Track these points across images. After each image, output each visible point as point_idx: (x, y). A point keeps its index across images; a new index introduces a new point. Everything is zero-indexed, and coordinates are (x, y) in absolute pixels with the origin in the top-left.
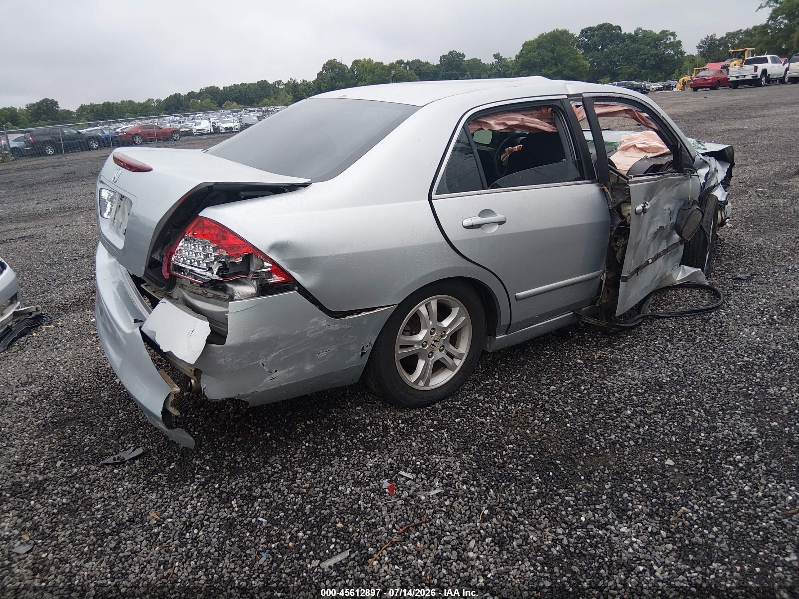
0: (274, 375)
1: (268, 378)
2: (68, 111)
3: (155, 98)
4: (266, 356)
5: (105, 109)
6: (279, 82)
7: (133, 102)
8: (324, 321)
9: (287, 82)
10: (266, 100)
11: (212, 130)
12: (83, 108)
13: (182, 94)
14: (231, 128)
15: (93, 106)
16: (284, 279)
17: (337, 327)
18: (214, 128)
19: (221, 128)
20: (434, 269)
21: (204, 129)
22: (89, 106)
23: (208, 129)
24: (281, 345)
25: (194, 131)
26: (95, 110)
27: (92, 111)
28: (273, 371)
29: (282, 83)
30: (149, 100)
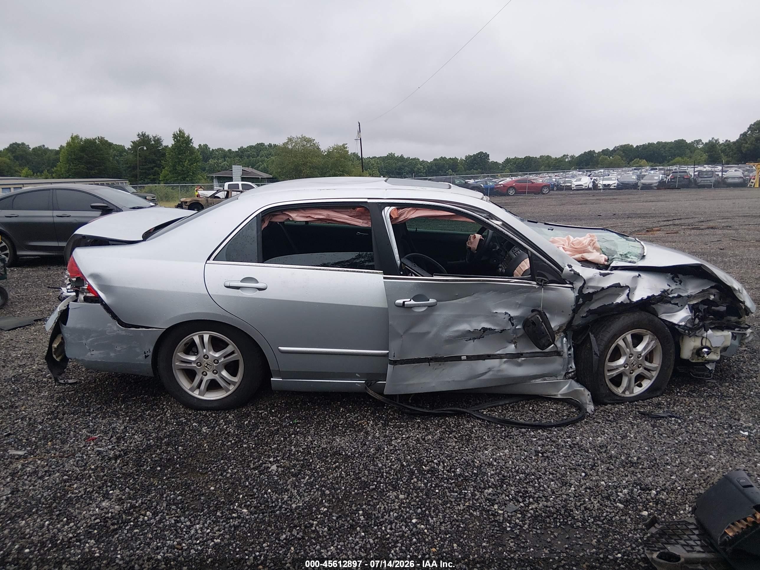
0: (93, 353)
1: (89, 354)
2: (496, 162)
3: (570, 154)
4: (87, 339)
5: (525, 162)
6: (698, 142)
7: (550, 157)
8: (115, 326)
9: (707, 141)
10: (678, 159)
11: (591, 186)
12: (508, 161)
13: (597, 151)
14: (609, 185)
15: (516, 159)
16: (94, 295)
17: (124, 333)
18: (593, 184)
19: (599, 185)
20: (195, 311)
21: (582, 185)
22: (513, 159)
23: (587, 185)
24: (93, 335)
25: (573, 186)
26: (517, 162)
27: (515, 163)
28: (92, 350)
29: (701, 143)
30: (564, 156)
